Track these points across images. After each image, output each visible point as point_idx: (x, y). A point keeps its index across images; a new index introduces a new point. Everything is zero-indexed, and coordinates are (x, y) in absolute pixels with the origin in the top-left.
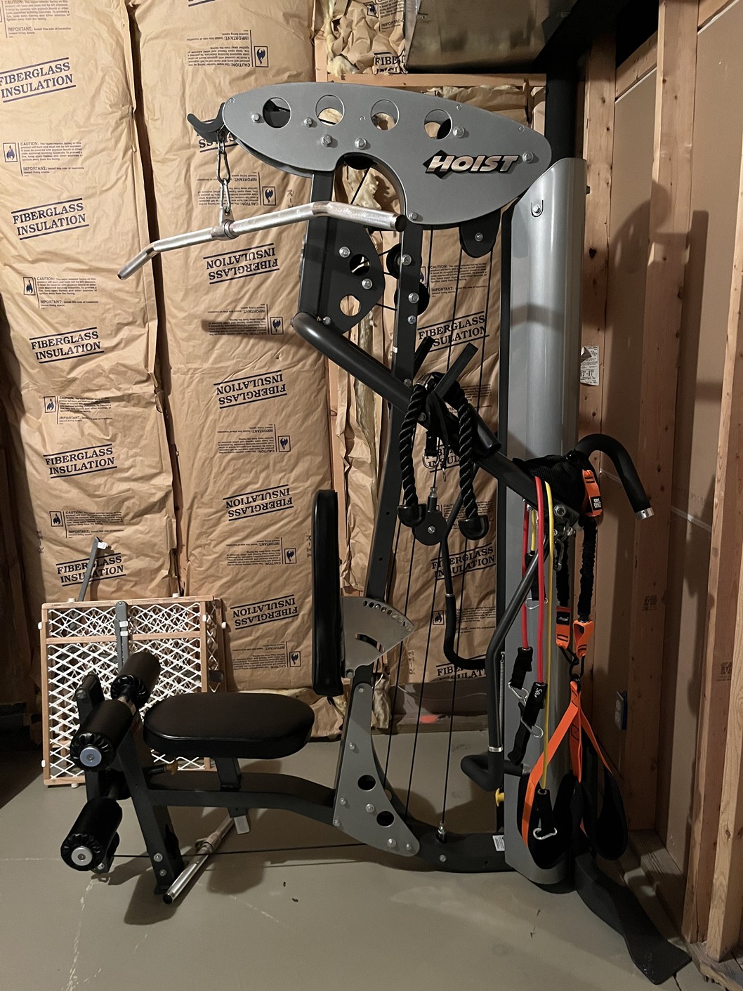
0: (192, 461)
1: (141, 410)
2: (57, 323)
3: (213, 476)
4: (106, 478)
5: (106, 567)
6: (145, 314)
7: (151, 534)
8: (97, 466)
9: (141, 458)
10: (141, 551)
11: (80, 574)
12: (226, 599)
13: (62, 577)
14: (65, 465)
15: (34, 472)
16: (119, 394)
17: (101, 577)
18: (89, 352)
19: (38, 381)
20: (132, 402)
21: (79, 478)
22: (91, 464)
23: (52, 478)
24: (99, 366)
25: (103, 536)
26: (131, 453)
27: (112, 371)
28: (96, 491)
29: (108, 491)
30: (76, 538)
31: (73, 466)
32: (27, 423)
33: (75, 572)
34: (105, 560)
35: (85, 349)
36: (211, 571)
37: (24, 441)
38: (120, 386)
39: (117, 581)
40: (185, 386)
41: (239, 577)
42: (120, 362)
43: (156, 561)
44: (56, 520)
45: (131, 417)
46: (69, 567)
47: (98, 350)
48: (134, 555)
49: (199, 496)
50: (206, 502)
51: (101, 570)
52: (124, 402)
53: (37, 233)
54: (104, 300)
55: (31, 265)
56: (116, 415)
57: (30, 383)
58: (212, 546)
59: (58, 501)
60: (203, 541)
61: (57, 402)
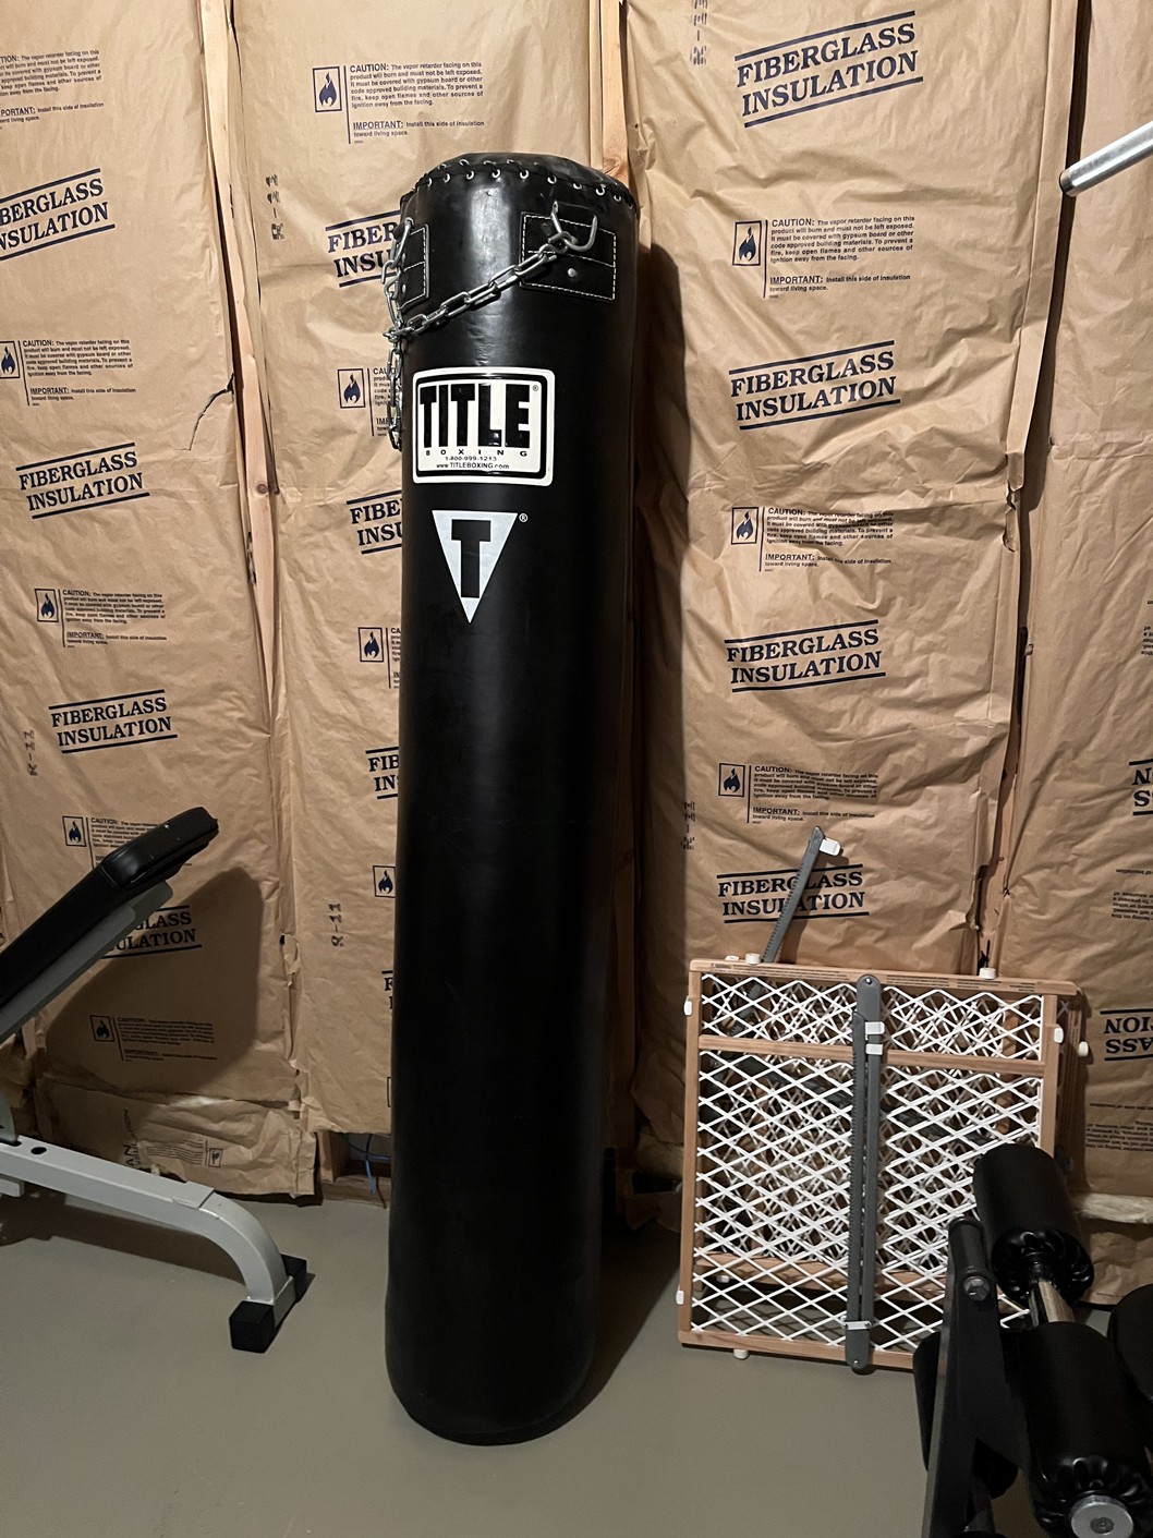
0: (1068, 669)
1: (962, 543)
2: (800, 332)
3: (1113, 707)
4: (856, 697)
5: (824, 891)
6: (1020, 305)
7: (938, 830)
8: (841, 670)
9: (942, 657)
10: (912, 862)
11: (765, 902)
12: (1092, 990)
13: (726, 905)
14: (770, 663)
15: (699, 677)
16: (923, 503)
17: (812, 913)
18: (865, 403)
19: (728, 471)
20: (947, 524)
21: (797, 695)
22: (828, 666)
23: (734, 691)
24: (882, 437)
25: (826, 824)
26: (920, 643)
27: (916, 448)
28: (830, 726)
29: (859, 726)
30: (770, 823)
31: (788, 668)
32: (694, 565)
33: (754, 896)
34: (825, 877)
35: (857, 396)
36: (1069, 924)
37: (685, 607)
38: (928, 485)
39: (846, 925)
40: (1085, 486)
41: (1135, 946)
42: (939, 426)
43: (941, 890)
44: (732, 783)
45: (937, 560)
46: (744, 883)
47: (887, 397)
48: (892, 873)
49: (1069, 753)
50: (1082, 766)
51: (814, 898)
52: (926, 524)
53: (791, 106)
54: (925, 271)
55: (759, 190)
56: (900, 554)
57: (708, 476)
58: (1077, 869)
59: (743, 742)
60: (1055, 855)
61: (761, 520)
